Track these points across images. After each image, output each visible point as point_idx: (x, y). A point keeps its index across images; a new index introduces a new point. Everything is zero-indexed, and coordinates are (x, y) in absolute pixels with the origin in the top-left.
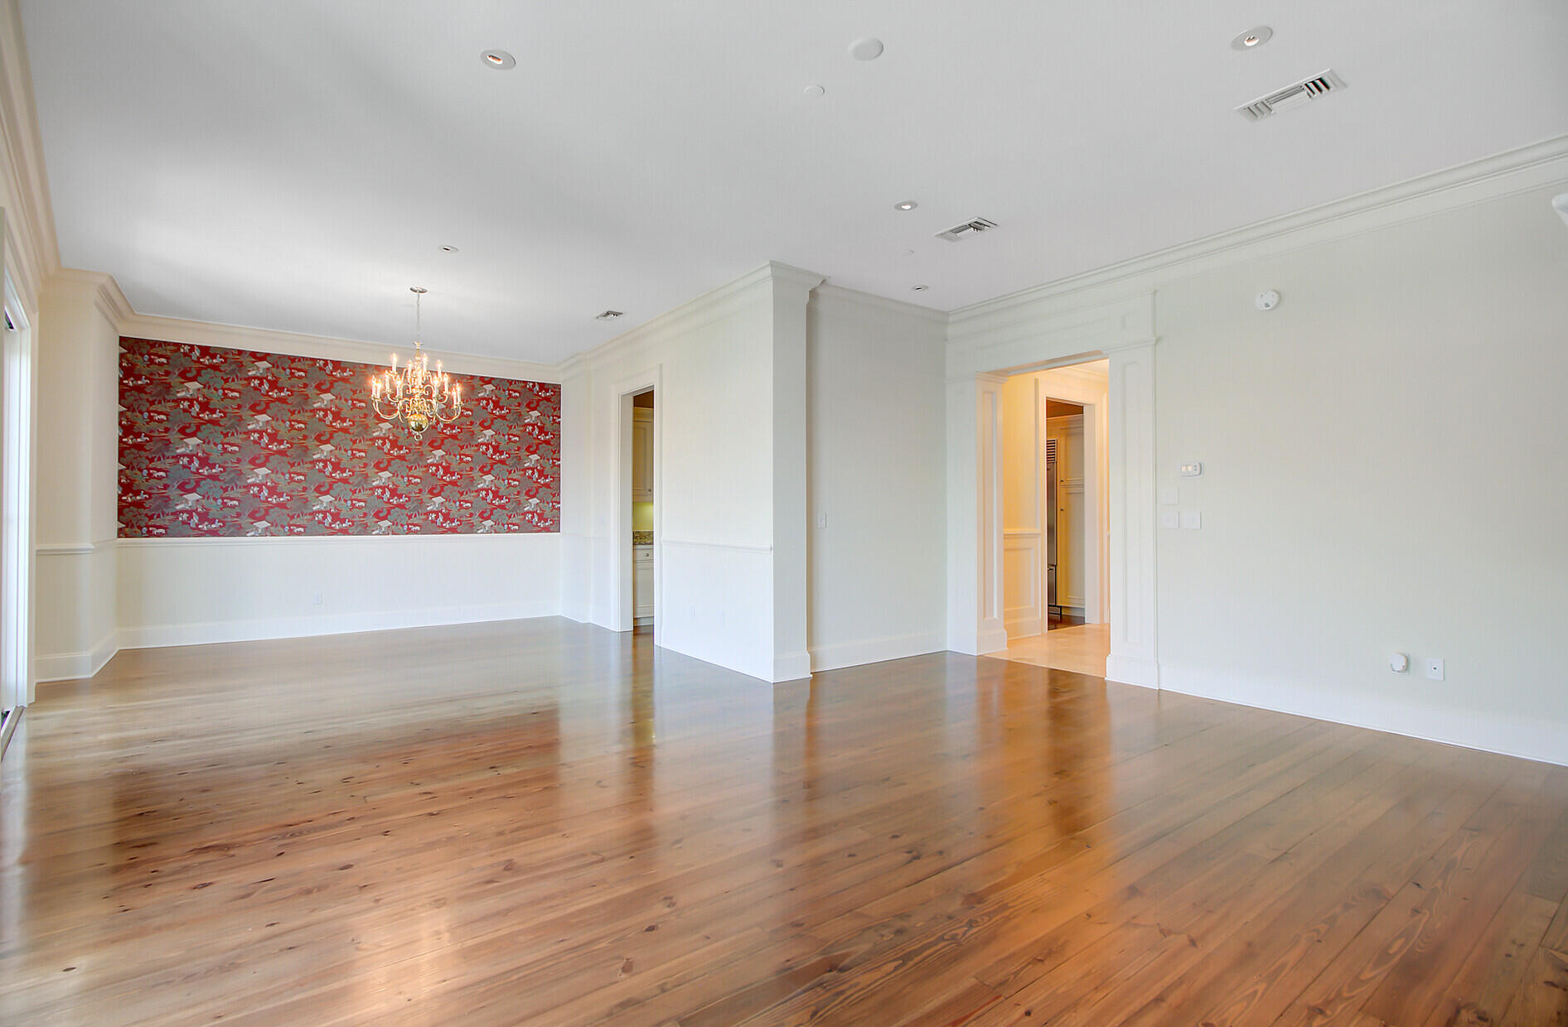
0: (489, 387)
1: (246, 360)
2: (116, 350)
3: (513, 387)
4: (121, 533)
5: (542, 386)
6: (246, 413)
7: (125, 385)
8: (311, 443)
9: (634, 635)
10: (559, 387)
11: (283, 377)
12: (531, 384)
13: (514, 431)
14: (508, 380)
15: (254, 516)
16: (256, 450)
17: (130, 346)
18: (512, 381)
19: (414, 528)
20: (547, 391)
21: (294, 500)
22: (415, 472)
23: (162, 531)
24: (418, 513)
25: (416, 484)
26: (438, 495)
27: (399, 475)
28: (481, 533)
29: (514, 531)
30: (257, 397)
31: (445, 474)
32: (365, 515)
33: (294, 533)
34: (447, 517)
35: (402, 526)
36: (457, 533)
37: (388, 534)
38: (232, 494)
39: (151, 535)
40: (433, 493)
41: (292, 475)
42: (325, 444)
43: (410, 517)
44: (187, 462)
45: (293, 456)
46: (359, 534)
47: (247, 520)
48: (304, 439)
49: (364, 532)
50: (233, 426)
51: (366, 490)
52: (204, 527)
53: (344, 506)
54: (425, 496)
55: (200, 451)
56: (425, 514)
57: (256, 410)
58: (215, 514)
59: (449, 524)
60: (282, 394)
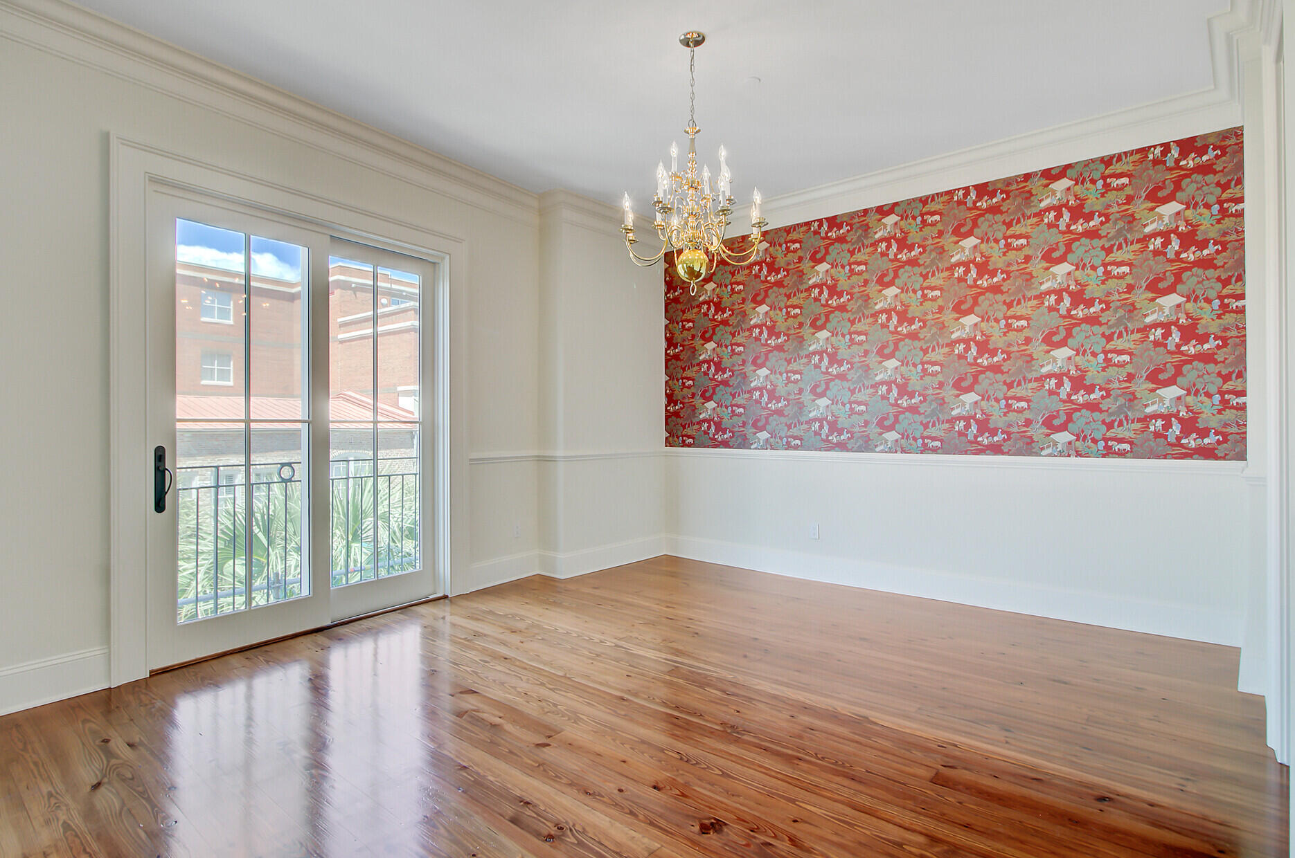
4: (668, 443)
5: (1188, 146)
6: (749, 306)
8: (807, 331)
11: (779, 252)
13: (1117, 255)
15: (757, 426)
16: (758, 348)
19: (932, 444)
21: (791, 406)
22: (932, 356)
23: (691, 440)
24: (938, 419)
25: (934, 374)
26: (969, 389)
27: (910, 363)
28: (1049, 455)
29: (1122, 454)
30: (758, 285)
31: (981, 353)
32: (866, 423)
33: (792, 447)
34: (984, 426)
35: (915, 439)
36: (1003, 453)
37: (896, 452)
38: (739, 400)
39: (684, 445)
40: (961, 387)
41: (789, 374)
42: (820, 331)
43: (926, 426)
44: (706, 369)
45: (790, 351)
46: (860, 450)
47: (751, 431)
48: (800, 328)
49: (865, 448)
50: (738, 324)
51: (868, 388)
52: (719, 437)
53: (842, 412)
54: (949, 393)
55: (715, 355)
56: (948, 421)
57: (757, 301)
58: (726, 423)
59: (987, 438)
60: (779, 276)
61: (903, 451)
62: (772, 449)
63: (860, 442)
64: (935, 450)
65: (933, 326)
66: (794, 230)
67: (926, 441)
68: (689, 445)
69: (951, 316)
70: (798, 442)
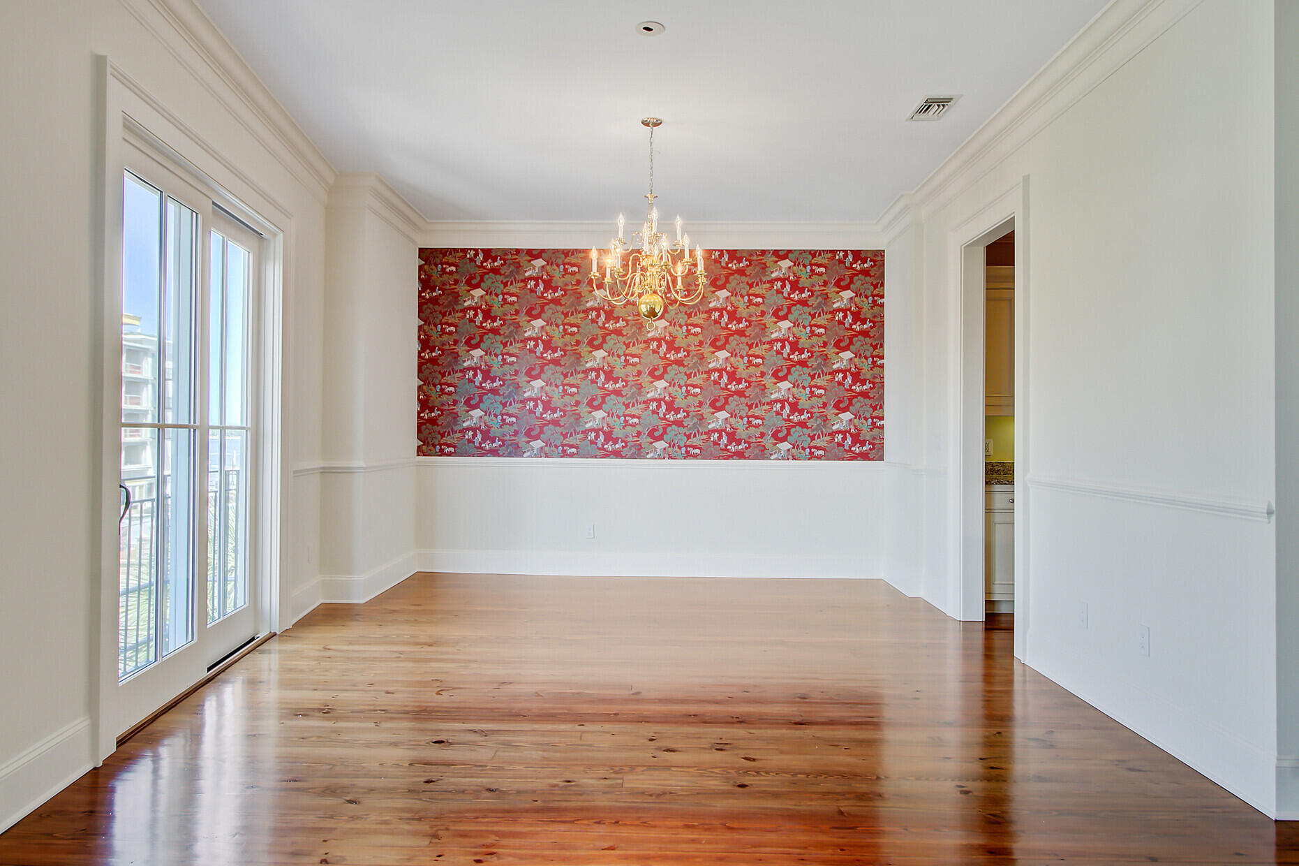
0: (786, 264)
1: (523, 259)
2: (416, 262)
3: (819, 260)
4: (420, 451)
5: (857, 255)
6: (523, 318)
7: (424, 297)
8: (584, 349)
9: (986, 629)
10: (881, 254)
11: (557, 272)
12: (842, 254)
13: (819, 321)
14: (810, 251)
15: (531, 435)
16: (532, 360)
17: (427, 255)
18: (816, 251)
19: (693, 451)
20: (864, 261)
21: (567, 416)
22: (694, 380)
23: (452, 449)
24: (698, 431)
25: (696, 395)
26: (722, 408)
27: (677, 384)
28: (776, 459)
29: (819, 458)
30: (533, 300)
31: (730, 381)
32: (639, 434)
33: (567, 455)
34: (732, 437)
35: (680, 447)
36: (745, 458)
37: (664, 458)
38: (510, 409)
39: (442, 453)
40: (716, 406)
41: (565, 387)
42: (597, 350)
43: (688, 437)
44: (472, 376)
45: (566, 365)
46: (632, 457)
47: (524, 439)
48: (577, 345)
49: (637, 455)
50: (511, 335)
51: (640, 403)
52: (486, 446)
53: (617, 423)
54: (706, 410)
55: (483, 363)
56: (706, 433)
57: (532, 315)
58: (495, 431)
59: (734, 446)
60: (556, 294)
61: (670, 457)
62: (547, 457)
63: (633, 450)
64: (695, 456)
65: (695, 356)
66: (573, 254)
67: (689, 449)
68: (449, 454)
69: (709, 350)
70: (574, 450)
